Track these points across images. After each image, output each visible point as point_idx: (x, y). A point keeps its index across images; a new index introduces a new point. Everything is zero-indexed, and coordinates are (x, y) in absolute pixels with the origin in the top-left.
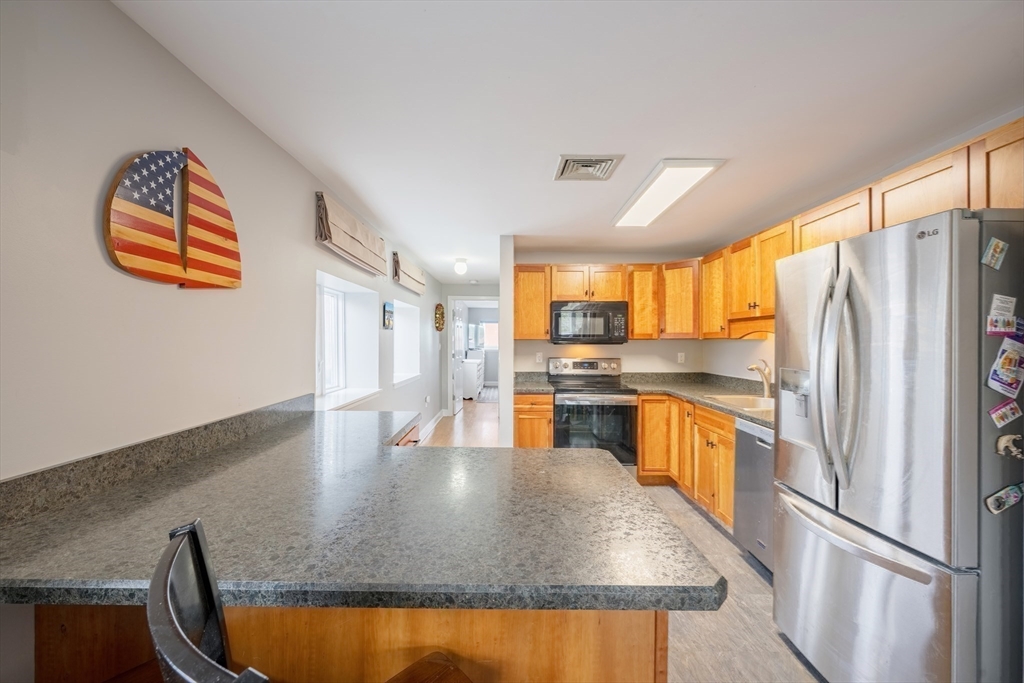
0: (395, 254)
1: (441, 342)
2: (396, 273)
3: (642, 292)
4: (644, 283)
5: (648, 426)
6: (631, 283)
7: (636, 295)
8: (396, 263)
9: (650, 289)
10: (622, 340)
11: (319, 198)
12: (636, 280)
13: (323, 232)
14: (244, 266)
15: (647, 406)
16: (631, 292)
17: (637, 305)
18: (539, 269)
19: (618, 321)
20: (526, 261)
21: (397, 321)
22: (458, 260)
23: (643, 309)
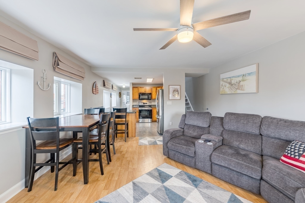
0: (112, 85)
1: (120, 100)
2: (112, 88)
3: (154, 91)
4: (154, 90)
5: (154, 113)
6: (152, 90)
7: (153, 92)
8: (112, 86)
9: (155, 91)
10: (150, 99)
11: (104, 81)
12: (153, 89)
13: (104, 85)
14: (99, 91)
15: (154, 110)
16: (152, 91)
17: (153, 93)
18: (137, 87)
19: (150, 96)
20: (134, 86)
21: (113, 96)
22: (124, 85)
23: (154, 94)
